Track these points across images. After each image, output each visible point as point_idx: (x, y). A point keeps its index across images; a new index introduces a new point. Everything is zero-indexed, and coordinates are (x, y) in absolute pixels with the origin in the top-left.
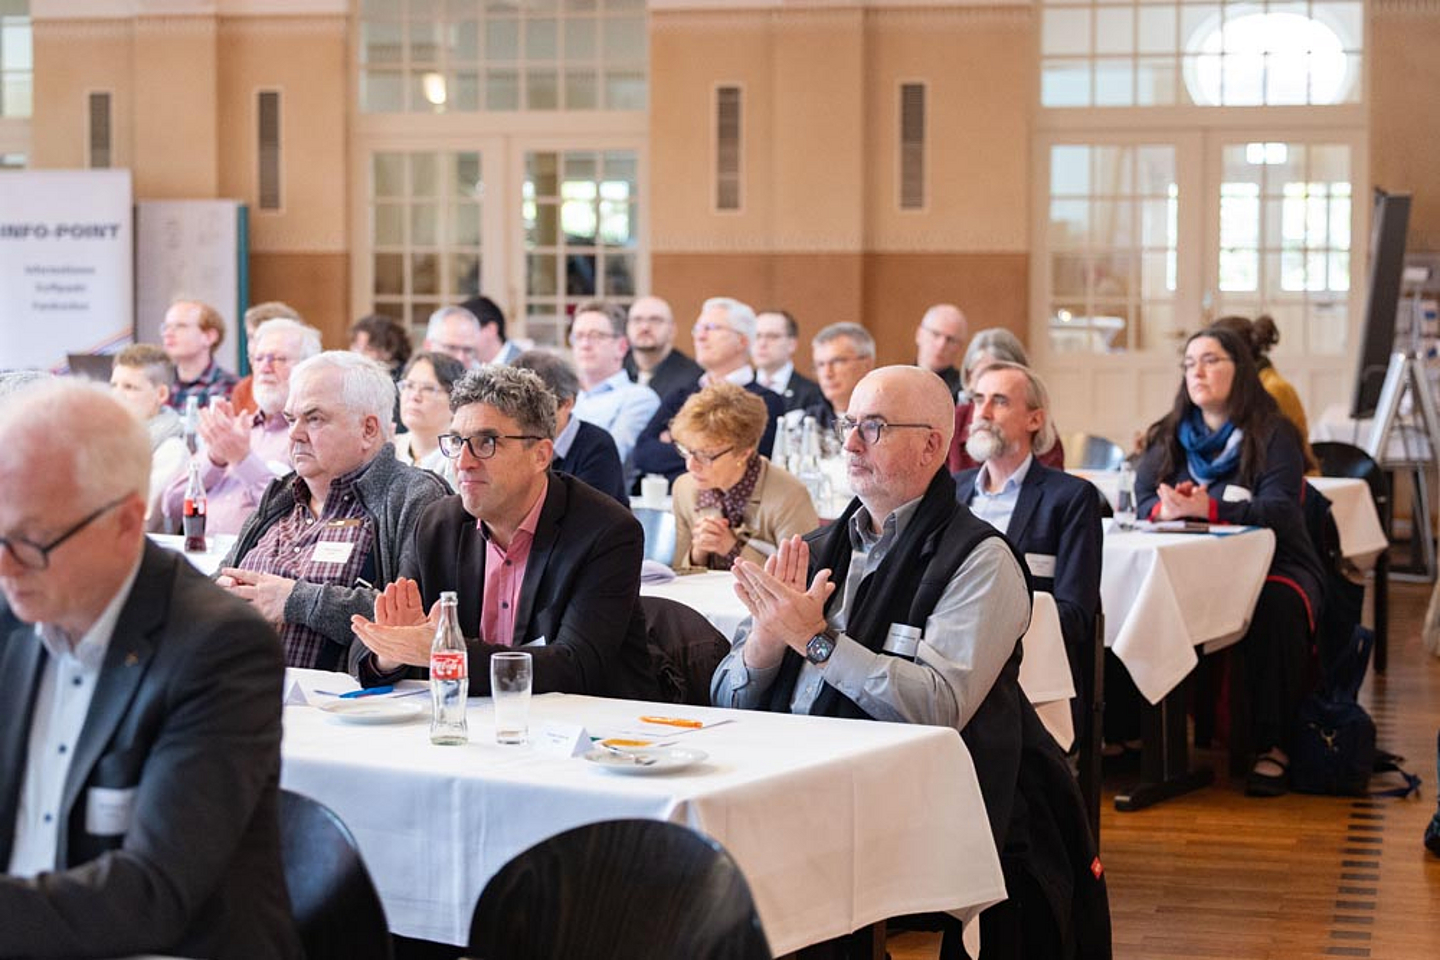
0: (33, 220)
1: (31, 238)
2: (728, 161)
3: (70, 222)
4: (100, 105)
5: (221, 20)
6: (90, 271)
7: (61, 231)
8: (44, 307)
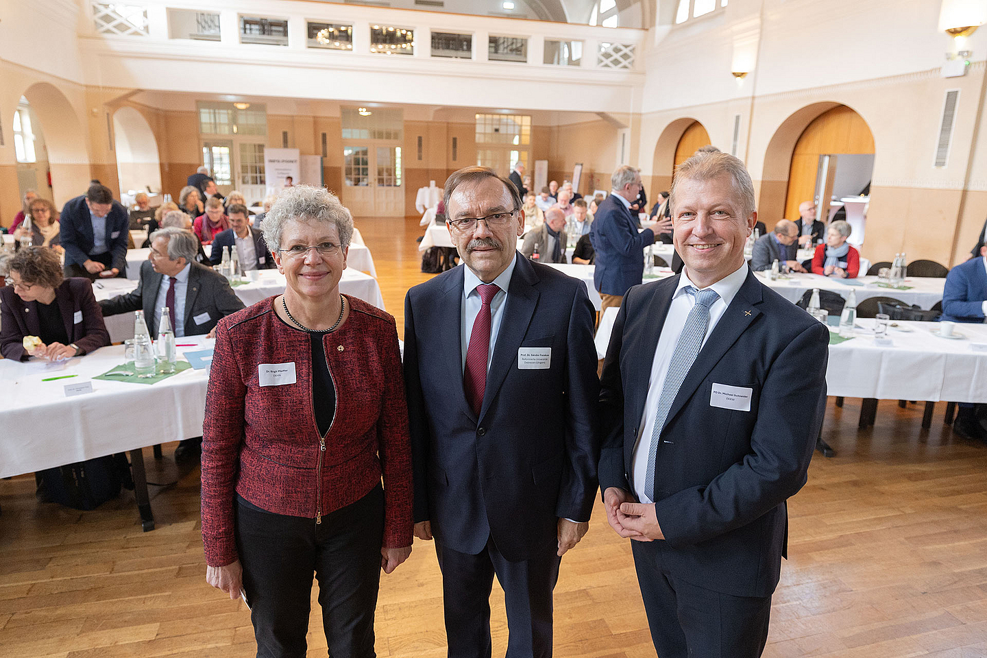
0: (276, 159)
1: (276, 163)
2: (420, 151)
3: (285, 159)
4: (285, 134)
5: (314, 117)
6: (290, 170)
7: (283, 161)
8: (279, 177)
